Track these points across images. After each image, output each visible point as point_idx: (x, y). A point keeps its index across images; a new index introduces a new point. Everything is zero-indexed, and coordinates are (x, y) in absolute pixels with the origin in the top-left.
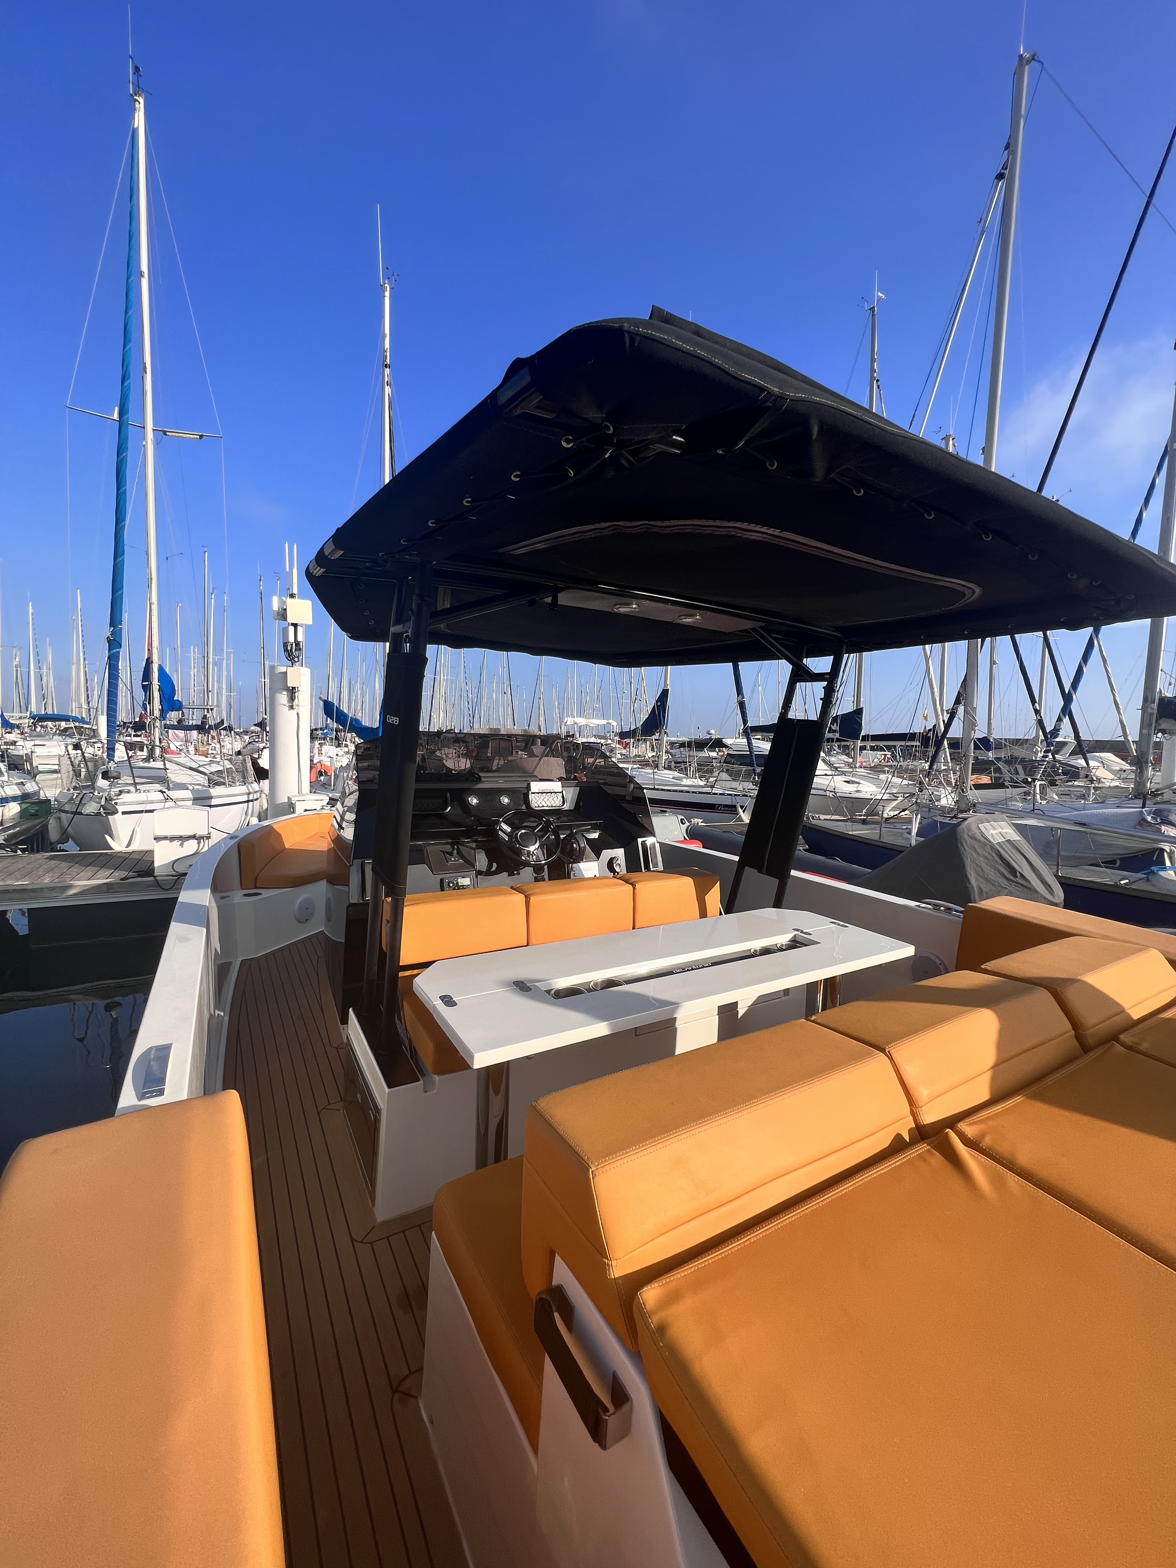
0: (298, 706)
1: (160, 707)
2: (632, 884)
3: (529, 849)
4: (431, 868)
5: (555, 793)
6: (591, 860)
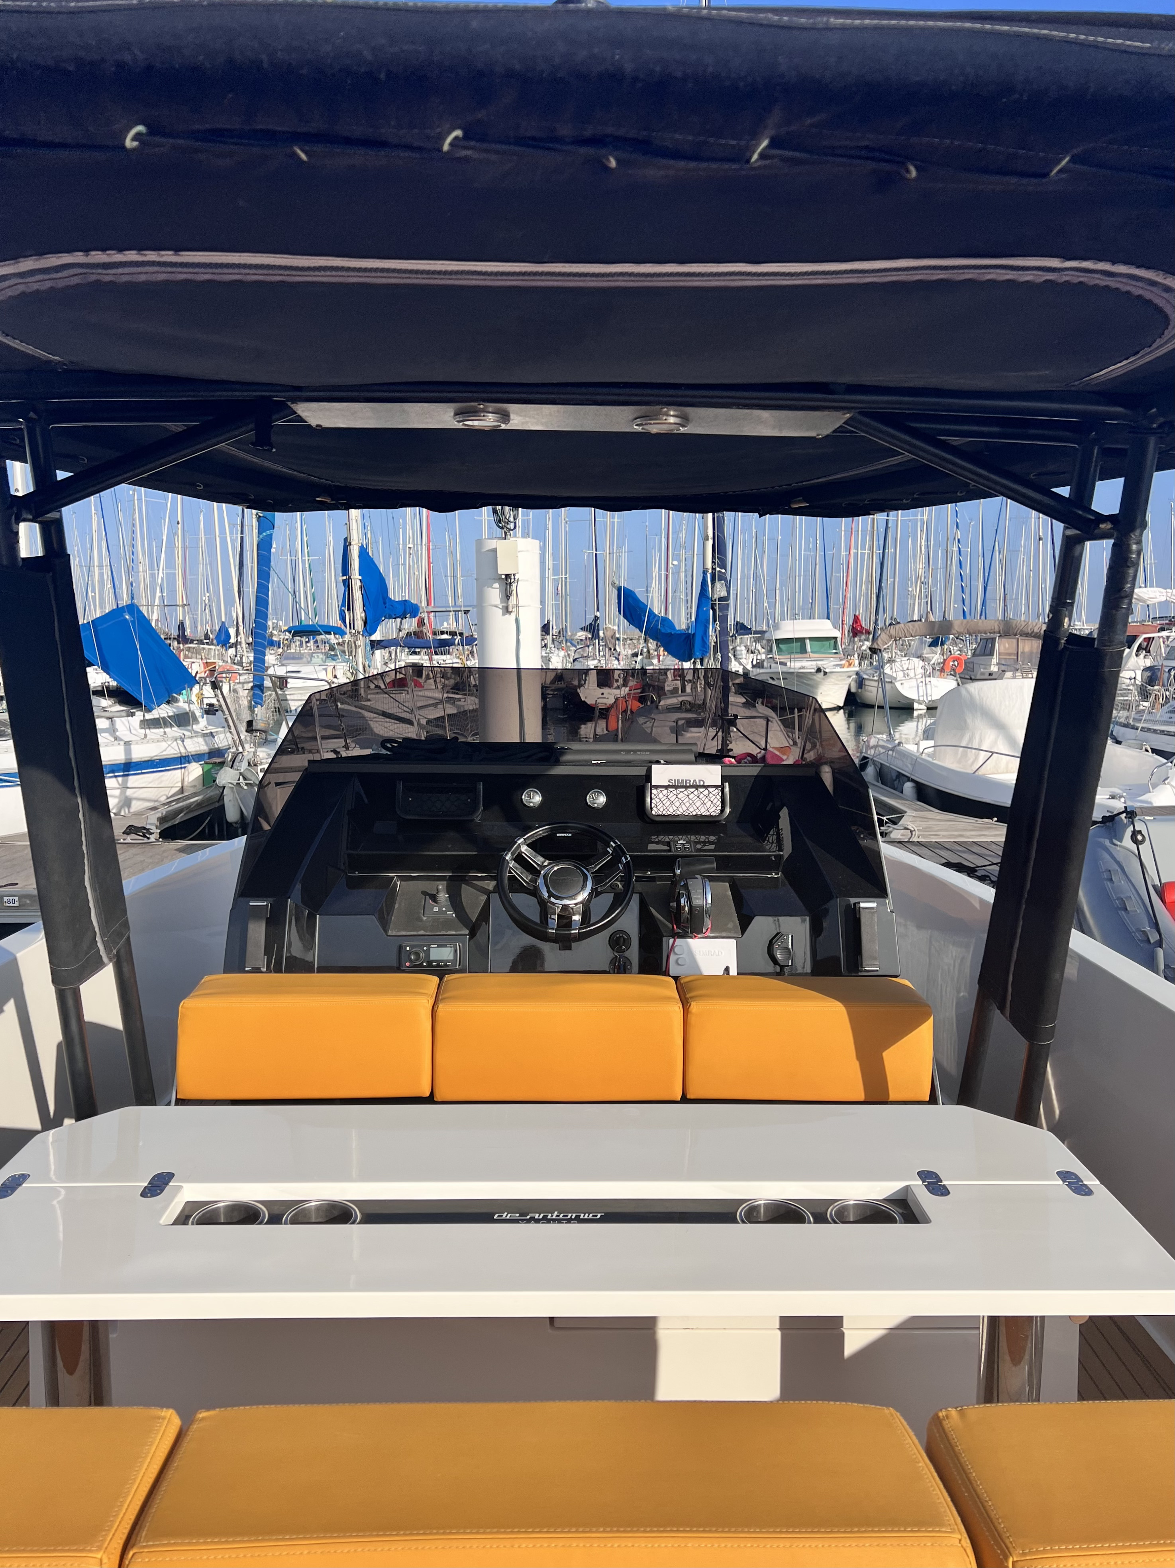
0: (518, 606)
1: (363, 615)
2: (685, 1002)
3: (566, 902)
4: (385, 924)
5: (707, 787)
6: (724, 934)
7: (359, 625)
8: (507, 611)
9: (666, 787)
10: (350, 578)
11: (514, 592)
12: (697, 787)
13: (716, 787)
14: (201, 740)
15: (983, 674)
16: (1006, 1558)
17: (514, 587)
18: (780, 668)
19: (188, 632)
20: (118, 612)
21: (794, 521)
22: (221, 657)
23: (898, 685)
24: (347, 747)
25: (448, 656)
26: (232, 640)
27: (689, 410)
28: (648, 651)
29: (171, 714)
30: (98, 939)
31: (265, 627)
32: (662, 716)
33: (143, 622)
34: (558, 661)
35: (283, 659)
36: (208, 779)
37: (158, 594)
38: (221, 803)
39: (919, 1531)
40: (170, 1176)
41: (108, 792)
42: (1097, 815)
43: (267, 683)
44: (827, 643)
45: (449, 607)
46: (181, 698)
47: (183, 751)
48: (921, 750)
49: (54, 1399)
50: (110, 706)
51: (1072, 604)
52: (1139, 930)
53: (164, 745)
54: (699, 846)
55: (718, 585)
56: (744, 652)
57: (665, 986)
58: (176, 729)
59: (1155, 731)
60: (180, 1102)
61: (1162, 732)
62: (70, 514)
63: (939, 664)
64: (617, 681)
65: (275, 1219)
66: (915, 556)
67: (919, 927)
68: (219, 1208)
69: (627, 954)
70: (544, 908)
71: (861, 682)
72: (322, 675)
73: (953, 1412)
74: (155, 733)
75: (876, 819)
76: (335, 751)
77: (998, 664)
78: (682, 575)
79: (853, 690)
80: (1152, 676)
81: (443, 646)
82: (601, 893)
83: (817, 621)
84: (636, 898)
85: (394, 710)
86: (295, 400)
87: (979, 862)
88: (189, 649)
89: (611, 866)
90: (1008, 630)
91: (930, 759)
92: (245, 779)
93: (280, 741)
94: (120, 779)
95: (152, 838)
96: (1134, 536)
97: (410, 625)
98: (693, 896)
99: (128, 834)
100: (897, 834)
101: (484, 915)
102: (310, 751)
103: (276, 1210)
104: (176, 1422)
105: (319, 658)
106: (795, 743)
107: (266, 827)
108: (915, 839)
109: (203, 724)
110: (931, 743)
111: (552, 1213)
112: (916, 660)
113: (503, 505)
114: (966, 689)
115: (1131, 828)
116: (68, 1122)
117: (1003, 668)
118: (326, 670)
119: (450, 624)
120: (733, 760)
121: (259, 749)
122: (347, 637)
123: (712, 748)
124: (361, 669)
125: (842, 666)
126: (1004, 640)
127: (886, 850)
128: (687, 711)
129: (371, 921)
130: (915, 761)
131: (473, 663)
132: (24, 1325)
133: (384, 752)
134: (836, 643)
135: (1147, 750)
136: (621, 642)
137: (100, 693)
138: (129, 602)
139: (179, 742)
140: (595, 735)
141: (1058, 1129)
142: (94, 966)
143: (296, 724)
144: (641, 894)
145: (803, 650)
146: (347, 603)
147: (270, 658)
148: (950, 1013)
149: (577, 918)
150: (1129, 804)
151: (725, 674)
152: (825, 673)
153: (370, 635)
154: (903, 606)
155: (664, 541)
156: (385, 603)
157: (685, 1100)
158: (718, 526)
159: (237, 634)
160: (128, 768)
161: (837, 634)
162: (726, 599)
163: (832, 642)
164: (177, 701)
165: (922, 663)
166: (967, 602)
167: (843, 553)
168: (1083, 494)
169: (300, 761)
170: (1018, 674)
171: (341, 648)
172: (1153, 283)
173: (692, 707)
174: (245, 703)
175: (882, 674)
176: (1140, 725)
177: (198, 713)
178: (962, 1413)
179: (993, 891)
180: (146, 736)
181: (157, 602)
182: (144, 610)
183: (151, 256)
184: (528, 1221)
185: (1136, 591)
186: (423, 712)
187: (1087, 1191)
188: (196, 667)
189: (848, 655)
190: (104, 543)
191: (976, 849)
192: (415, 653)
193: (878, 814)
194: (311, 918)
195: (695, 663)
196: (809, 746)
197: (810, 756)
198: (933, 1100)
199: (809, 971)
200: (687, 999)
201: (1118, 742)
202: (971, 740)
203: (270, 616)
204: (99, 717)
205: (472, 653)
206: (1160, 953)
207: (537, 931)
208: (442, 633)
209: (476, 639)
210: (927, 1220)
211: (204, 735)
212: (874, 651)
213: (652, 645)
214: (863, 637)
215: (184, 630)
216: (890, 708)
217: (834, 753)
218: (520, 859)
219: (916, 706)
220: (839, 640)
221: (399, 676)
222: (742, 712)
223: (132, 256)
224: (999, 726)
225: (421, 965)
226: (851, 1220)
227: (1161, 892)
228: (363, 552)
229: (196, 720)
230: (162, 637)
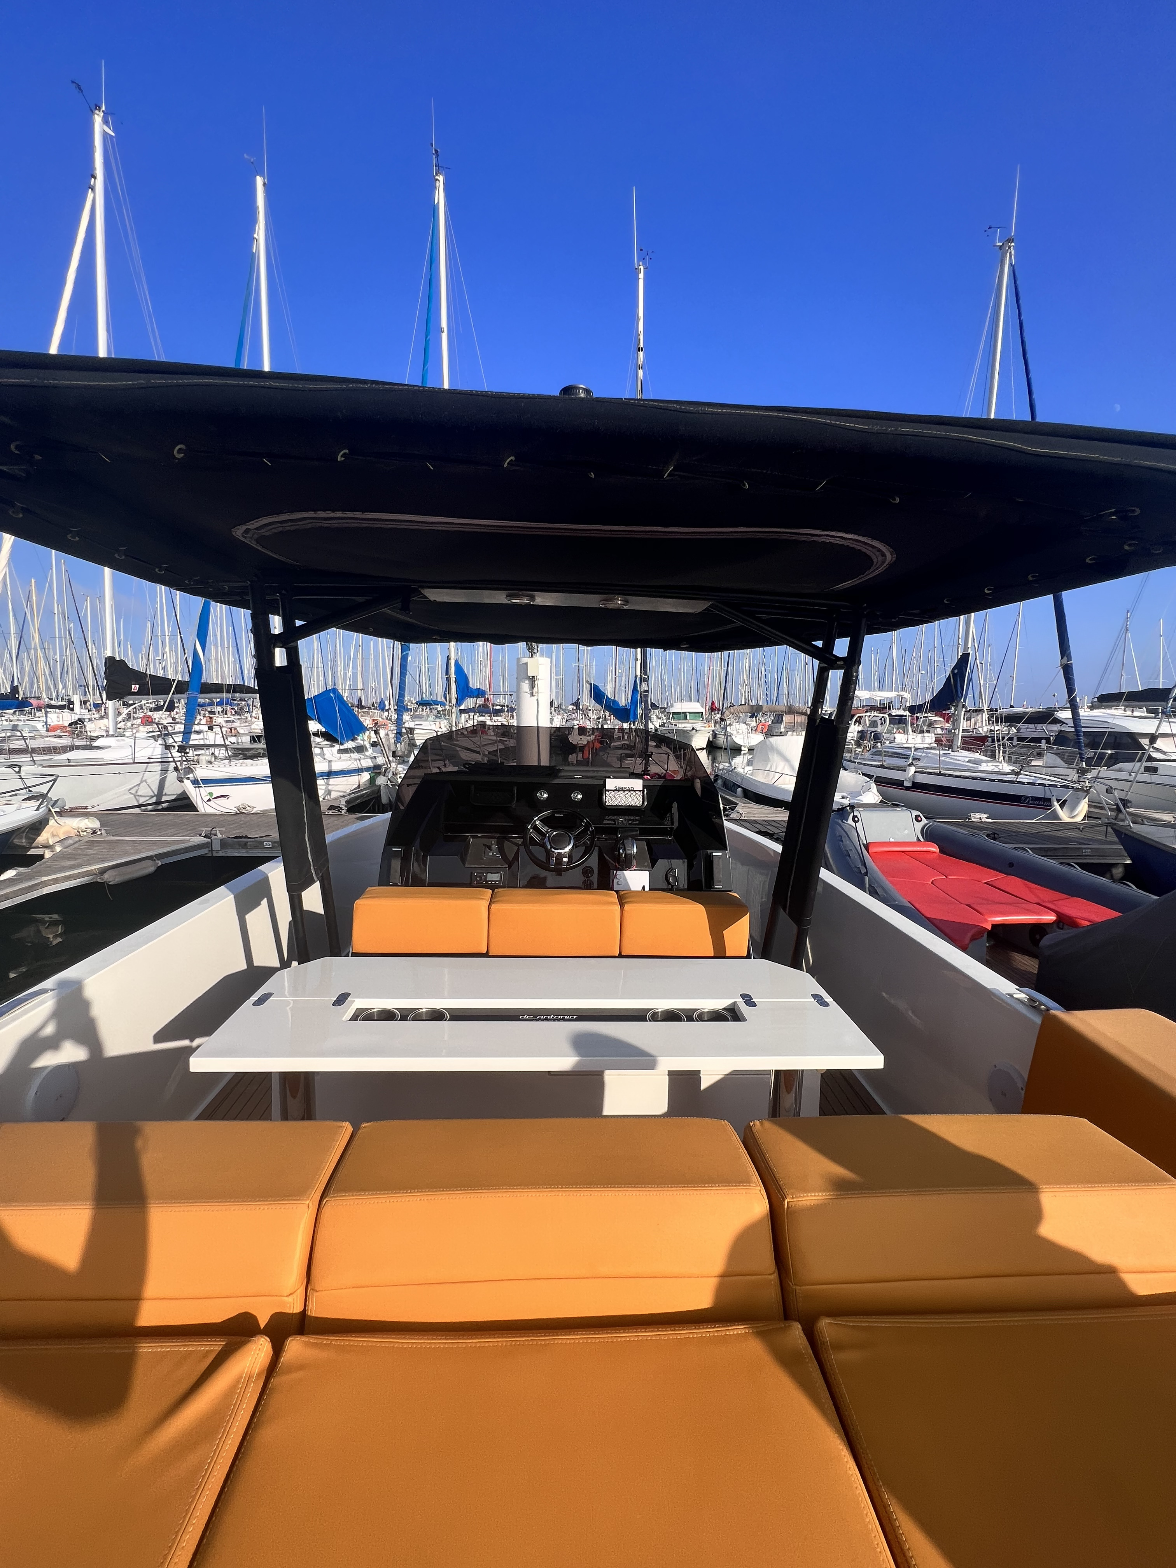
0: (538, 693)
1: (456, 696)
2: (622, 905)
3: (560, 851)
4: (463, 861)
5: (635, 791)
6: (642, 869)
7: (454, 701)
8: (532, 695)
9: (614, 791)
10: (450, 677)
11: (536, 686)
12: (629, 791)
13: (640, 791)
14: (369, 760)
15: (777, 732)
16: (784, 1200)
17: (536, 683)
18: (674, 727)
19: (363, 703)
20: (327, 692)
21: (681, 654)
22: (381, 716)
23: (733, 737)
24: (445, 766)
25: (500, 718)
26: (387, 708)
27: (629, 598)
28: (605, 716)
29: (354, 746)
30: (312, 868)
31: (403, 702)
32: (612, 752)
33: (340, 698)
34: (558, 722)
35: (413, 718)
36: (372, 780)
37: (348, 683)
38: (379, 794)
39: (739, 1186)
40: (349, 994)
41: (319, 787)
42: (835, 807)
43: (404, 730)
44: (697, 715)
45: (501, 692)
46: (359, 738)
47: (360, 766)
48: (746, 772)
49: (285, 1117)
50: (322, 742)
51: (823, 702)
52: (856, 867)
53: (350, 762)
54: (630, 822)
55: (643, 684)
56: (655, 718)
57: (613, 897)
58: (356, 754)
59: (864, 764)
60: (355, 955)
61: (868, 765)
62: (302, 644)
63: (754, 727)
64: (589, 732)
65: (404, 1018)
66: (743, 672)
67: (743, 865)
68: (374, 1012)
69: (591, 878)
70: (549, 854)
71: (715, 735)
72: (433, 727)
73: (757, 1122)
74: (345, 756)
75: (722, 808)
76: (439, 768)
77: (785, 728)
78: (624, 678)
79: (711, 739)
80: (862, 735)
81: (497, 713)
82: (578, 846)
83: (692, 703)
84: (597, 848)
85: (472, 747)
86: (423, 587)
87: (776, 831)
88: (364, 712)
89: (584, 832)
90: (791, 710)
91: (751, 777)
92: (391, 782)
93: (410, 763)
94: (325, 780)
95: (343, 812)
96: (854, 669)
97: (480, 701)
98: (627, 849)
99: (330, 810)
100: (734, 816)
101: (516, 857)
102: (426, 768)
103: (405, 1013)
104: (350, 1129)
105: (432, 718)
106: (682, 767)
107: (402, 808)
108: (743, 818)
109: (370, 751)
110: (751, 768)
111: (550, 1016)
112: (744, 725)
113: (531, 642)
114: (769, 741)
115: (852, 814)
116: (295, 964)
117: (787, 730)
118: (435, 724)
119: (501, 700)
120: (649, 777)
121: (399, 766)
122: (447, 707)
123: (639, 770)
124: (454, 724)
125: (705, 727)
126: (787, 716)
127: (727, 824)
128: (625, 749)
129: (457, 858)
130: (743, 777)
131: (514, 722)
132: (268, 1075)
133: (465, 769)
134: (702, 715)
135: (859, 774)
136: (591, 712)
137: (316, 734)
138: (332, 687)
139: (358, 761)
140: (577, 761)
141: (811, 971)
142: (310, 882)
143: (420, 752)
144: (599, 847)
145: (686, 718)
146: (448, 689)
147: (406, 717)
148: (758, 909)
149: (565, 860)
150: (852, 801)
151: (646, 731)
152: (696, 731)
153: (459, 706)
154: (737, 696)
155: (614, 660)
156: (468, 690)
157: (621, 956)
158: (644, 655)
159: (390, 704)
160: (329, 774)
161: (703, 710)
162: (647, 691)
163: (701, 714)
164: (357, 739)
165: (746, 727)
166: (769, 696)
167: (706, 669)
168: (829, 645)
169: (420, 773)
170: (795, 733)
171: (444, 712)
172: (866, 544)
173: (628, 747)
174: (392, 741)
175: (726, 731)
176: (857, 761)
177: (368, 746)
178: (761, 1123)
179: (781, 847)
180: (340, 758)
181: (347, 688)
182: (340, 691)
183: (349, 514)
184: (537, 1020)
185: (856, 692)
186: (487, 748)
187: (826, 1004)
188: (367, 722)
189: (708, 721)
190: (320, 656)
191: (774, 824)
192: (482, 716)
193: (723, 804)
194: (425, 857)
195: (630, 724)
196: (688, 768)
197: (689, 774)
198: (748, 956)
199: (686, 887)
200: (623, 903)
201: (846, 770)
202: (771, 767)
203: (406, 695)
204: (315, 747)
205: (513, 716)
206: (867, 879)
207: (545, 866)
208: (497, 705)
209: (515, 709)
210: (745, 1020)
211: (371, 758)
212: (722, 720)
213: (607, 713)
214: (716, 712)
215: (361, 702)
216: (730, 749)
217: (701, 774)
218: (535, 828)
219: (743, 748)
220: (704, 714)
221: (475, 728)
222: (654, 750)
223: (339, 514)
224: (787, 760)
225: (482, 883)
226: (706, 1019)
227: (867, 847)
228: (457, 661)
229: (366, 749)
230: (350, 705)
